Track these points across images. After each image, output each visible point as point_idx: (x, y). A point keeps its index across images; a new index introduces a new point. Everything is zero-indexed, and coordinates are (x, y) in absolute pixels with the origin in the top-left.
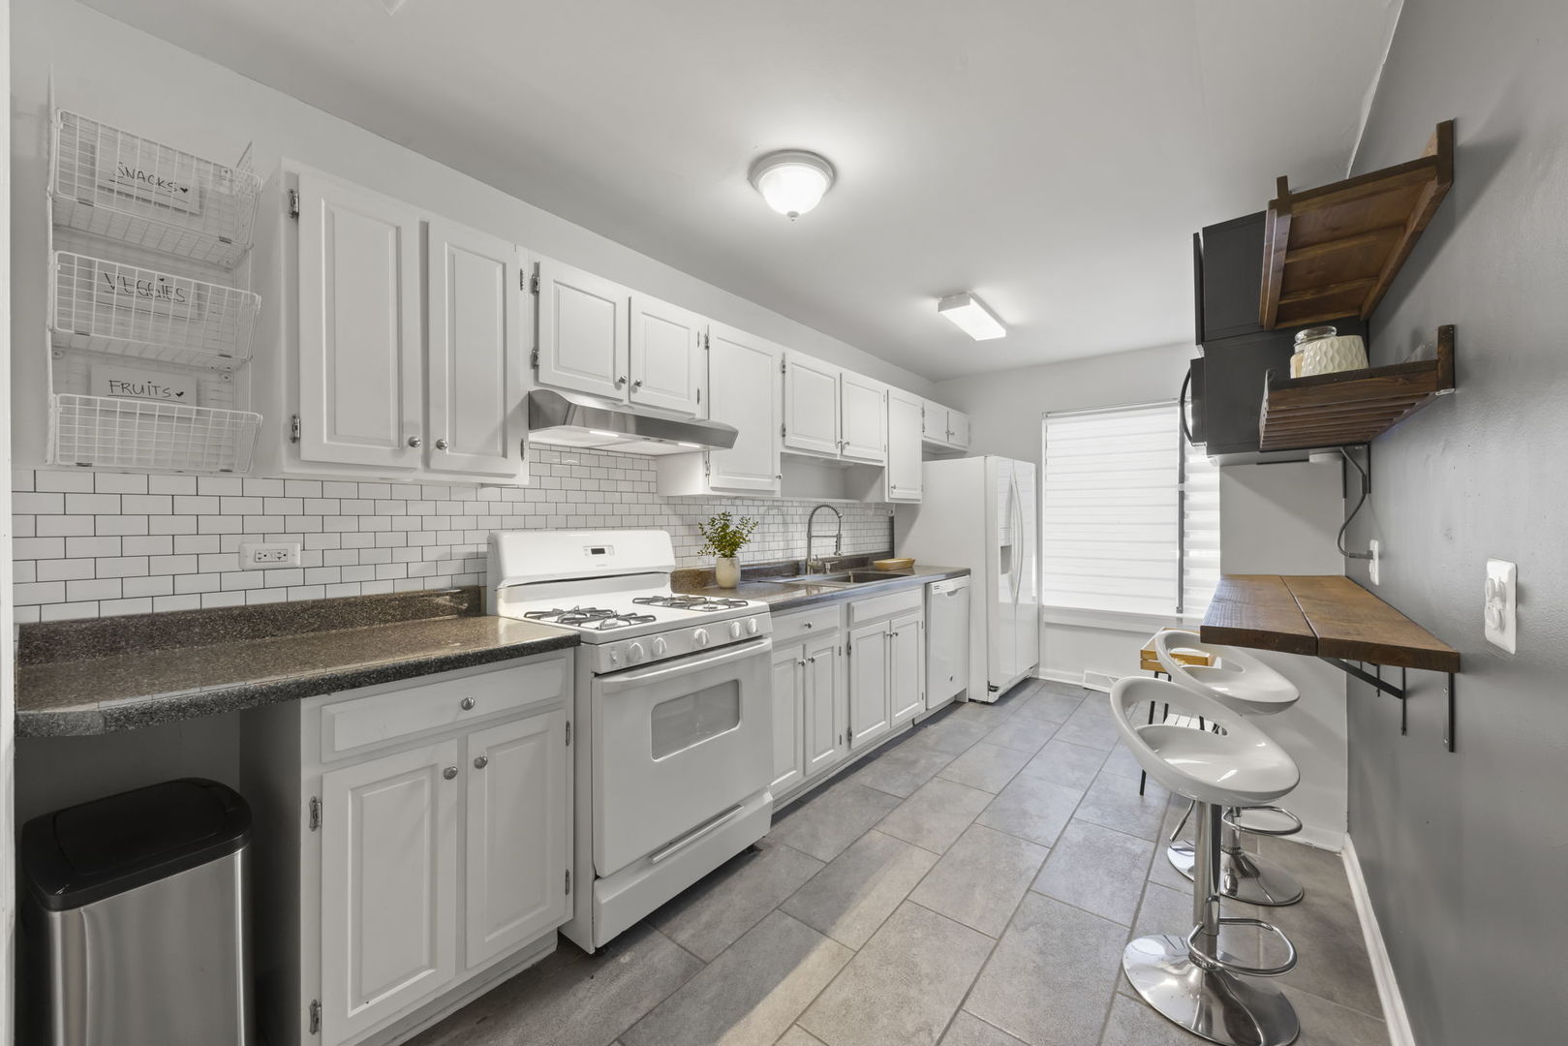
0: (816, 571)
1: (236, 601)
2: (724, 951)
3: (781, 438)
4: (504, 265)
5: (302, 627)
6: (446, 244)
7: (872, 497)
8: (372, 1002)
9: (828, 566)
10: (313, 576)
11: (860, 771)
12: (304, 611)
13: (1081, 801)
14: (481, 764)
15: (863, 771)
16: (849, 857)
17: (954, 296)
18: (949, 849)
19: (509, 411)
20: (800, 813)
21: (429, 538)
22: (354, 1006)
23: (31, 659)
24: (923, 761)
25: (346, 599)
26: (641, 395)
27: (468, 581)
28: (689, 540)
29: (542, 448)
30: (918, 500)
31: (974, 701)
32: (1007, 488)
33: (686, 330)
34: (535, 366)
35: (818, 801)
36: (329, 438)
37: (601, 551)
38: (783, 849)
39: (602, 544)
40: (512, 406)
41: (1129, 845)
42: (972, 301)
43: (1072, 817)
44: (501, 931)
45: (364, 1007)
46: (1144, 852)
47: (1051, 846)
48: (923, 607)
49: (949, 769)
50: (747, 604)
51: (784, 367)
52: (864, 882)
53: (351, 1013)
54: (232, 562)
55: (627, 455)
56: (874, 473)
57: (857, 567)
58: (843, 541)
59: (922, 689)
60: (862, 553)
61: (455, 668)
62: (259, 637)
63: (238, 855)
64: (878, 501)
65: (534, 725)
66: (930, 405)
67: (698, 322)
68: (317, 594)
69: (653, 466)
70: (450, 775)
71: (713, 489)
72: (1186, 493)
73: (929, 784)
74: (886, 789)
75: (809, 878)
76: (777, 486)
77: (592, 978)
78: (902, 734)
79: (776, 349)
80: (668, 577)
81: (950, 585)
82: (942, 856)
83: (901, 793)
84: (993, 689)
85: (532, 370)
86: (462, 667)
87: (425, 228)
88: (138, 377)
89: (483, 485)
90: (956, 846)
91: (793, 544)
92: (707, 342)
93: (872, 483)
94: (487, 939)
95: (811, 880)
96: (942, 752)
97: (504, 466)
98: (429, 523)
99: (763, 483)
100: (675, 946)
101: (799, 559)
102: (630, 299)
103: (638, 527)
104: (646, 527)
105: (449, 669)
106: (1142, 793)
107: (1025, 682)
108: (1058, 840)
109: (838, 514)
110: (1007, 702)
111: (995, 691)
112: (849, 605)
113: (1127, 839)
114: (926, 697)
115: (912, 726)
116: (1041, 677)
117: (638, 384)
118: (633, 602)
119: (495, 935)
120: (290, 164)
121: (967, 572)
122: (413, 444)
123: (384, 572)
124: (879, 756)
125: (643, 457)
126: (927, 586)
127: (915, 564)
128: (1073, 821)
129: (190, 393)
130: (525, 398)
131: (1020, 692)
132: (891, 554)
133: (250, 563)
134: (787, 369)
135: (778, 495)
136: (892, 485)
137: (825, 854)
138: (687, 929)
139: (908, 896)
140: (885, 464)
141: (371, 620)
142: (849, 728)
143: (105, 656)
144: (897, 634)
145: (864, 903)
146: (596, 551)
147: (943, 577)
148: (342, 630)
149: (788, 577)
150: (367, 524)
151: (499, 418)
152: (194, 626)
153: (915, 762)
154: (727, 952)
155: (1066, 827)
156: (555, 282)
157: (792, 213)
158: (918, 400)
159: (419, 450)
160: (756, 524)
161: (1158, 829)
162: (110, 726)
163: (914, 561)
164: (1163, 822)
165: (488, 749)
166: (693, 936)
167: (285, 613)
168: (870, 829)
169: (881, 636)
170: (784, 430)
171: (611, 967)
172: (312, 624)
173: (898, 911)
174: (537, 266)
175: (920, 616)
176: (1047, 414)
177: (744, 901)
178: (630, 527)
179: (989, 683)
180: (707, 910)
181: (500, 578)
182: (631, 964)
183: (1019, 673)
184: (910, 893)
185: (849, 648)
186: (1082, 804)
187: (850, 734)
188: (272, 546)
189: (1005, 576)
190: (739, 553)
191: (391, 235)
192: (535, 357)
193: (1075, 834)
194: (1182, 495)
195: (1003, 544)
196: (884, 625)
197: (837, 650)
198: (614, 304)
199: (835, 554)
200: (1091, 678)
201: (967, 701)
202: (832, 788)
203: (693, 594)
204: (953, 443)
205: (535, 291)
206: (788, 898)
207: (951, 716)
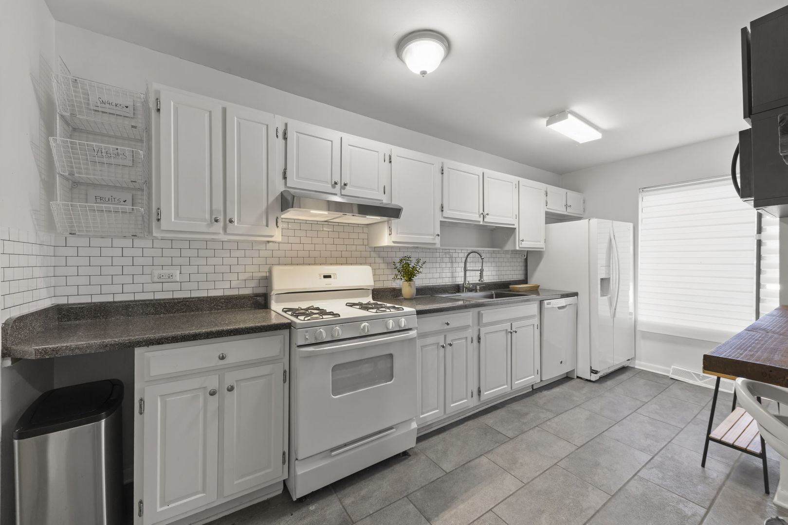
0: (470, 290)
1: (150, 297)
2: (366, 517)
3: (441, 213)
4: (267, 126)
5: (178, 310)
6: (236, 118)
7: (508, 247)
8: (170, 506)
9: (478, 287)
10: (185, 286)
11: (487, 415)
12: (179, 302)
13: (647, 463)
14: (231, 389)
15: (489, 415)
16: (462, 471)
17: (557, 114)
18: (532, 480)
19: (269, 203)
20: (441, 436)
21: (241, 269)
22: (161, 506)
23: (62, 319)
24: (532, 414)
25: (199, 298)
26: (348, 190)
27: (261, 291)
28: (387, 272)
29: (289, 221)
30: (543, 248)
31: (581, 378)
32: (607, 240)
33: (377, 153)
34: (285, 178)
35: (455, 430)
36: (175, 219)
37: (329, 277)
38: (424, 457)
39: (331, 273)
40: (271, 199)
41: (681, 506)
42: (570, 116)
43: (636, 474)
44: (244, 479)
45: (166, 507)
46: (694, 515)
47: (612, 494)
48: (538, 317)
49: (548, 423)
50: (403, 309)
51: (443, 170)
52: (466, 492)
53: (159, 510)
54: (147, 279)
55: (340, 224)
56: (510, 232)
57: (500, 289)
58: (484, 273)
59: (538, 367)
60: (504, 280)
61: (216, 337)
62: (158, 314)
63: (103, 422)
64: (512, 249)
65: (266, 370)
66: (551, 189)
67: (384, 148)
68: (187, 295)
69: (366, 230)
70: (213, 394)
71: (394, 242)
72: (763, 241)
73: (531, 432)
74: (500, 429)
75: (432, 480)
76: (437, 241)
77: (292, 515)
78: (523, 394)
79: (437, 161)
80: (370, 292)
81: (563, 302)
82: (526, 484)
83: (510, 434)
84: (596, 372)
85: (284, 180)
86: (219, 337)
87: (224, 110)
88: (107, 194)
89: (268, 242)
90: (538, 479)
91: (456, 274)
92: (390, 159)
93: (508, 237)
94: (236, 482)
95: (433, 481)
96: (547, 410)
97: (267, 231)
98: (241, 261)
99: (428, 239)
100: (341, 506)
101: (459, 283)
102: (341, 138)
103: (356, 264)
104: (361, 264)
105: (212, 338)
106: (703, 465)
107: (623, 370)
108: (620, 490)
109: (481, 257)
110: (606, 381)
111: (596, 373)
112: (479, 313)
113: (681, 501)
114: (541, 372)
115: (531, 390)
116: (636, 367)
117: (345, 185)
118: (346, 305)
119: (240, 481)
120: (155, 86)
121: (575, 294)
122: (216, 221)
123: (219, 285)
124: (503, 407)
125: (360, 226)
126: (541, 302)
127: (540, 288)
128: (636, 477)
129: (129, 201)
130: (279, 195)
131: (617, 376)
132: (525, 281)
133: (156, 279)
134: (444, 172)
135: (438, 246)
136: (521, 239)
137: (447, 466)
138: (350, 498)
139: (492, 508)
140: (516, 226)
141: (211, 309)
142: (479, 388)
143: (91, 320)
144: (516, 332)
145: (462, 506)
146: (325, 277)
147: (557, 296)
148: (197, 313)
149: (452, 293)
150: (211, 261)
151: (264, 206)
152: (129, 308)
153: (527, 414)
154: (367, 518)
155: (629, 481)
156: (297, 132)
157: (423, 71)
158: (543, 186)
159: (221, 224)
160: (424, 263)
161: (711, 498)
162: (37, 356)
163: (539, 286)
164: (718, 493)
165: (236, 381)
166: (353, 502)
167: (170, 303)
168: (481, 455)
169: (504, 333)
170: (442, 207)
171: (303, 511)
172: (182, 309)
173: (482, 518)
174: (286, 125)
175: (536, 321)
176: (643, 189)
177: (389, 487)
178: (351, 264)
179: (591, 367)
180: (367, 487)
181: (271, 290)
182: (314, 512)
183: (617, 362)
184: (494, 507)
185: (479, 338)
186: (647, 466)
187: (479, 392)
188: (166, 271)
189: (605, 298)
190: (415, 279)
191: (207, 115)
192: (285, 173)
193: (635, 488)
194: (759, 243)
195: (603, 276)
196: (507, 326)
197: (469, 340)
198: (332, 141)
199: (479, 281)
200: (676, 372)
201: (576, 377)
202: (466, 423)
203: (380, 302)
204: (570, 212)
205: (285, 138)
206: (415, 491)
207: (561, 386)
